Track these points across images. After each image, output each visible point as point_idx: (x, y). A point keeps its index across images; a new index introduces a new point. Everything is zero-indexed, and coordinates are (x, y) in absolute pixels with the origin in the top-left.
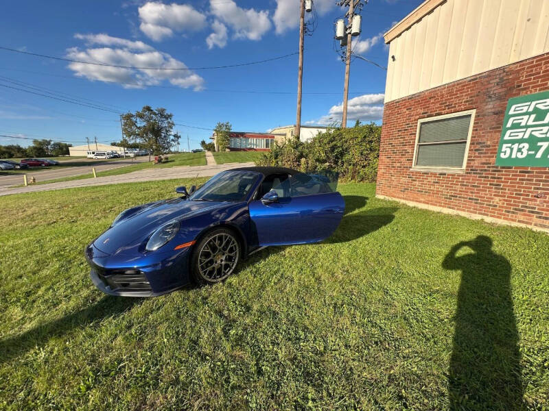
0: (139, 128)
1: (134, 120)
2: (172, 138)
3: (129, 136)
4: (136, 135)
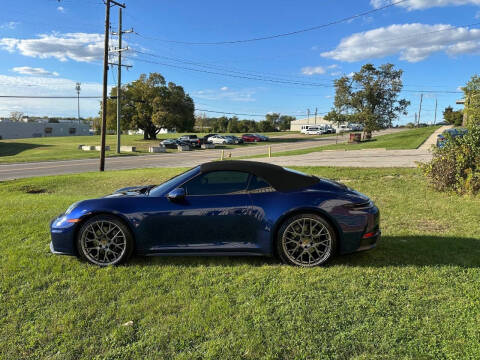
0: (352, 95)
1: (348, 84)
2: (396, 105)
3: (340, 106)
4: (348, 104)
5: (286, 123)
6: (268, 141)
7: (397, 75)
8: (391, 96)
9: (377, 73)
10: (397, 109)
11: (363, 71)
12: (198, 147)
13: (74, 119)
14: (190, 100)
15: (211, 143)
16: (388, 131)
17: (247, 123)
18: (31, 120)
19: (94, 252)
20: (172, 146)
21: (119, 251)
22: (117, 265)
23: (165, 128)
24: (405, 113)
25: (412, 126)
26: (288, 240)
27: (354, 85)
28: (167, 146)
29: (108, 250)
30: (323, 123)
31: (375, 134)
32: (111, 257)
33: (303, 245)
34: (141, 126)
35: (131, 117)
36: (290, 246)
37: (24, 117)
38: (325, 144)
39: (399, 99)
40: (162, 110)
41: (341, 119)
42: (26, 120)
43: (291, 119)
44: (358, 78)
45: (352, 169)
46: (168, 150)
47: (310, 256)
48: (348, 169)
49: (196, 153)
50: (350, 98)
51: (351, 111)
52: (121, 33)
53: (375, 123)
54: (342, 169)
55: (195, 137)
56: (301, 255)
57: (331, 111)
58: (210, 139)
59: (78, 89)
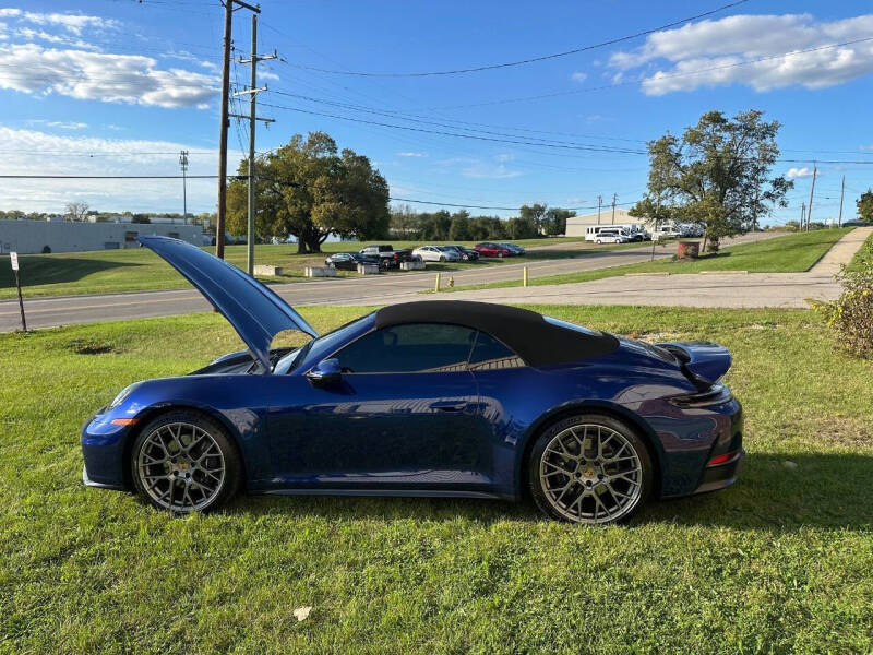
0: (683, 170)
1: (675, 149)
2: (766, 187)
3: (660, 190)
4: (674, 186)
5: (558, 222)
6: (522, 255)
7: (769, 131)
8: (757, 170)
9: (730, 128)
10: (768, 195)
11: (703, 126)
12: (395, 268)
13: (176, 216)
14: (381, 181)
15: (417, 259)
16: (750, 237)
17: (486, 221)
18: (103, 219)
19: (163, 485)
20: (347, 266)
21: (213, 484)
22: (207, 511)
23: (336, 232)
24: (783, 204)
25: (795, 227)
26: (550, 469)
27: (685, 150)
28: (339, 265)
29: (190, 480)
30: (629, 222)
31: (725, 243)
32: (196, 495)
33: (584, 480)
34: (293, 230)
35: (274, 212)
36: (556, 482)
37: (91, 213)
38: (631, 261)
39: (772, 177)
40: (330, 201)
41: (661, 215)
42: (93, 219)
43: (567, 215)
44: (694, 138)
45: (683, 311)
46: (339, 273)
47: (599, 502)
48: (674, 310)
49: (391, 278)
50: (678, 175)
51: (681, 200)
52: (255, 60)
53: (725, 223)
54: (664, 312)
55: (389, 249)
56: (579, 501)
57: (642, 199)
58: (415, 253)
59: (184, 162)
